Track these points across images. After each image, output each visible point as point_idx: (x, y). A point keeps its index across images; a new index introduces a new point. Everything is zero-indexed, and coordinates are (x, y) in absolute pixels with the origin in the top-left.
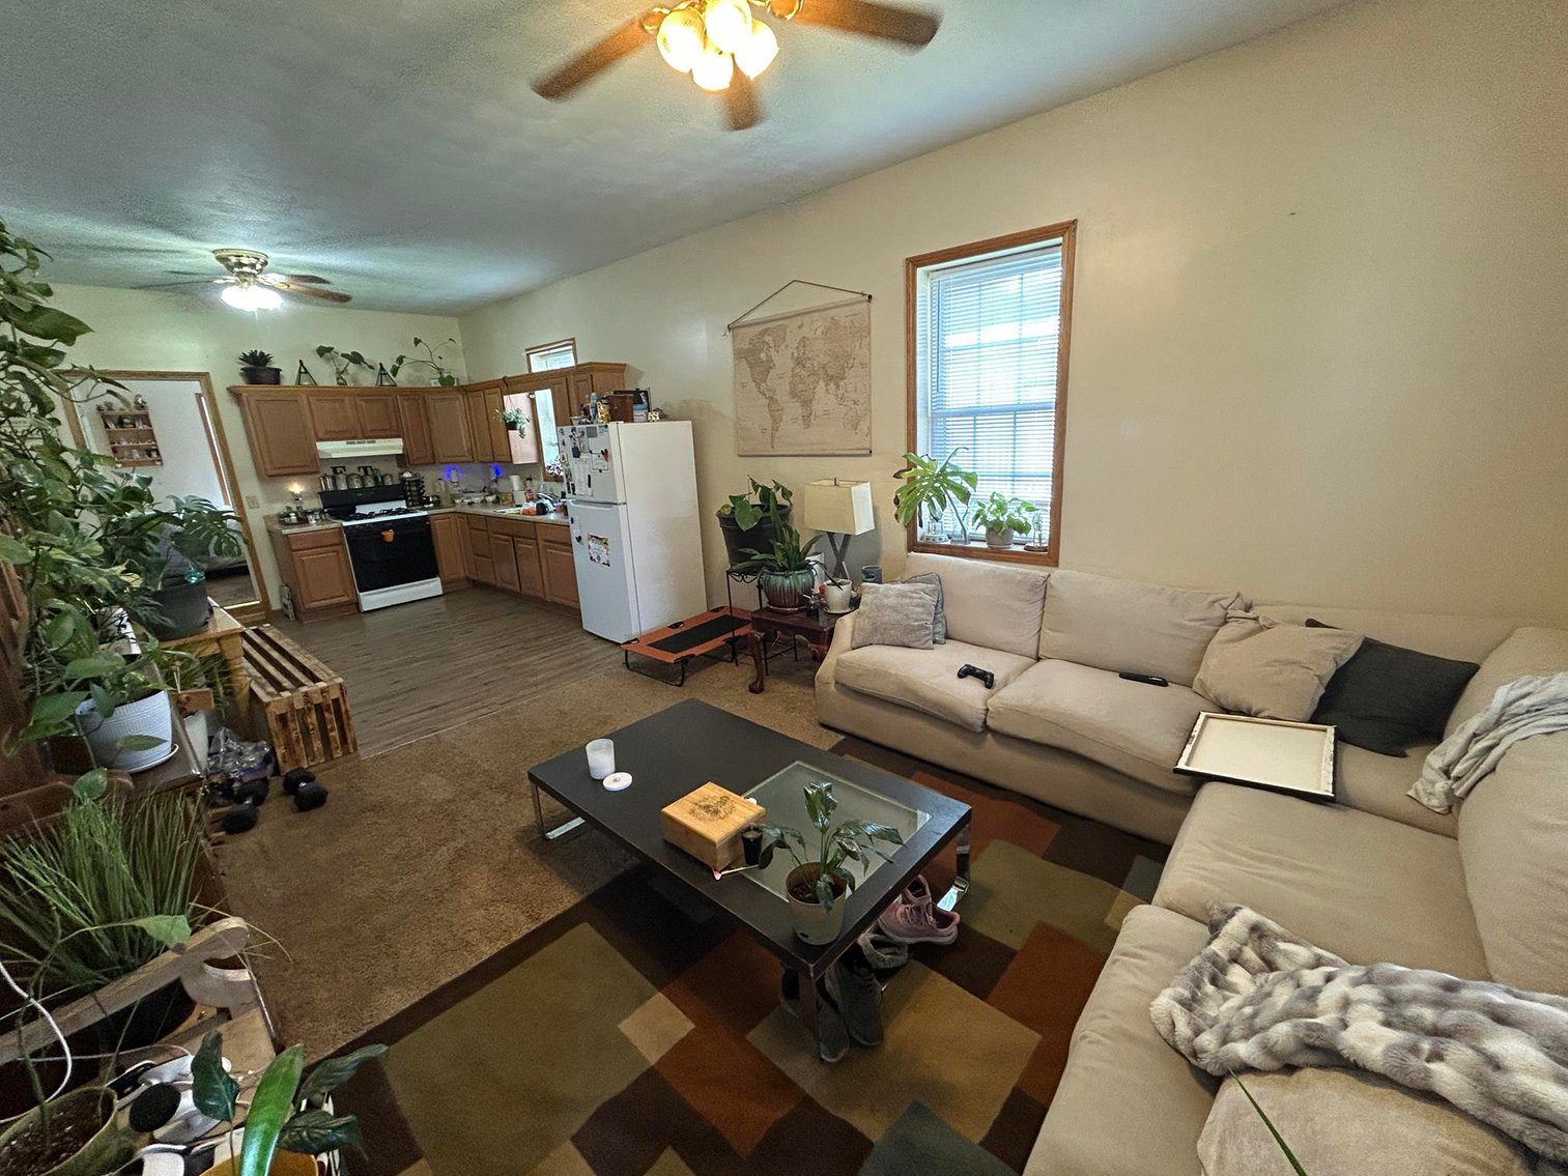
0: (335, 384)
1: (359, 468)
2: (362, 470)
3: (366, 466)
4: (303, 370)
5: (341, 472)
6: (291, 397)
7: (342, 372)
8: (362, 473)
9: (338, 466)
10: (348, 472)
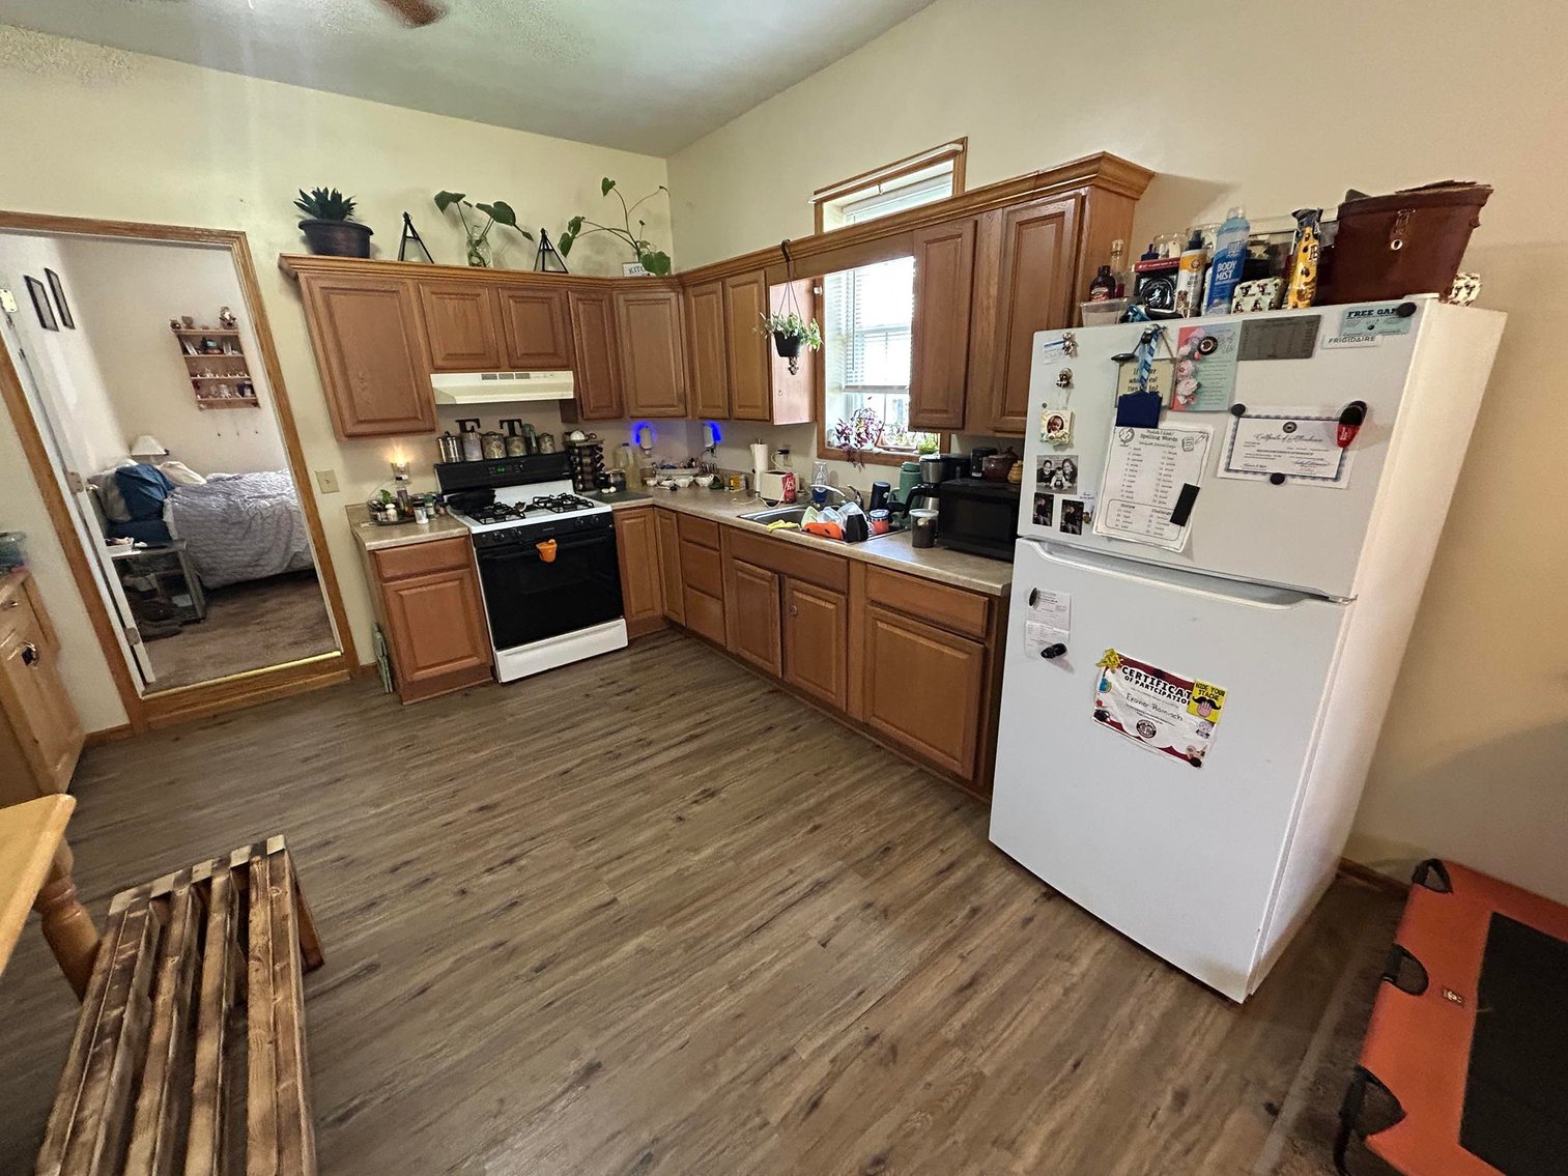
0: (467, 265)
1: (502, 422)
2: (505, 425)
3: (512, 418)
4: (411, 236)
5: (472, 430)
6: (387, 286)
7: (479, 242)
8: (505, 431)
9: (468, 419)
10: (483, 430)
